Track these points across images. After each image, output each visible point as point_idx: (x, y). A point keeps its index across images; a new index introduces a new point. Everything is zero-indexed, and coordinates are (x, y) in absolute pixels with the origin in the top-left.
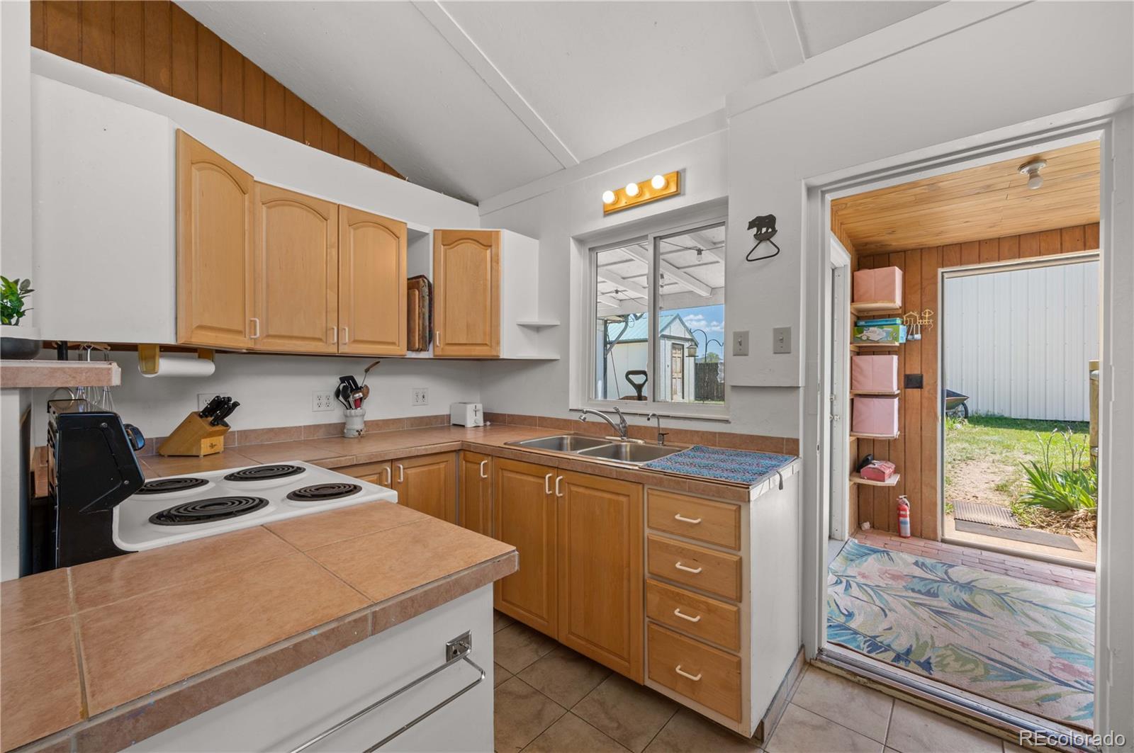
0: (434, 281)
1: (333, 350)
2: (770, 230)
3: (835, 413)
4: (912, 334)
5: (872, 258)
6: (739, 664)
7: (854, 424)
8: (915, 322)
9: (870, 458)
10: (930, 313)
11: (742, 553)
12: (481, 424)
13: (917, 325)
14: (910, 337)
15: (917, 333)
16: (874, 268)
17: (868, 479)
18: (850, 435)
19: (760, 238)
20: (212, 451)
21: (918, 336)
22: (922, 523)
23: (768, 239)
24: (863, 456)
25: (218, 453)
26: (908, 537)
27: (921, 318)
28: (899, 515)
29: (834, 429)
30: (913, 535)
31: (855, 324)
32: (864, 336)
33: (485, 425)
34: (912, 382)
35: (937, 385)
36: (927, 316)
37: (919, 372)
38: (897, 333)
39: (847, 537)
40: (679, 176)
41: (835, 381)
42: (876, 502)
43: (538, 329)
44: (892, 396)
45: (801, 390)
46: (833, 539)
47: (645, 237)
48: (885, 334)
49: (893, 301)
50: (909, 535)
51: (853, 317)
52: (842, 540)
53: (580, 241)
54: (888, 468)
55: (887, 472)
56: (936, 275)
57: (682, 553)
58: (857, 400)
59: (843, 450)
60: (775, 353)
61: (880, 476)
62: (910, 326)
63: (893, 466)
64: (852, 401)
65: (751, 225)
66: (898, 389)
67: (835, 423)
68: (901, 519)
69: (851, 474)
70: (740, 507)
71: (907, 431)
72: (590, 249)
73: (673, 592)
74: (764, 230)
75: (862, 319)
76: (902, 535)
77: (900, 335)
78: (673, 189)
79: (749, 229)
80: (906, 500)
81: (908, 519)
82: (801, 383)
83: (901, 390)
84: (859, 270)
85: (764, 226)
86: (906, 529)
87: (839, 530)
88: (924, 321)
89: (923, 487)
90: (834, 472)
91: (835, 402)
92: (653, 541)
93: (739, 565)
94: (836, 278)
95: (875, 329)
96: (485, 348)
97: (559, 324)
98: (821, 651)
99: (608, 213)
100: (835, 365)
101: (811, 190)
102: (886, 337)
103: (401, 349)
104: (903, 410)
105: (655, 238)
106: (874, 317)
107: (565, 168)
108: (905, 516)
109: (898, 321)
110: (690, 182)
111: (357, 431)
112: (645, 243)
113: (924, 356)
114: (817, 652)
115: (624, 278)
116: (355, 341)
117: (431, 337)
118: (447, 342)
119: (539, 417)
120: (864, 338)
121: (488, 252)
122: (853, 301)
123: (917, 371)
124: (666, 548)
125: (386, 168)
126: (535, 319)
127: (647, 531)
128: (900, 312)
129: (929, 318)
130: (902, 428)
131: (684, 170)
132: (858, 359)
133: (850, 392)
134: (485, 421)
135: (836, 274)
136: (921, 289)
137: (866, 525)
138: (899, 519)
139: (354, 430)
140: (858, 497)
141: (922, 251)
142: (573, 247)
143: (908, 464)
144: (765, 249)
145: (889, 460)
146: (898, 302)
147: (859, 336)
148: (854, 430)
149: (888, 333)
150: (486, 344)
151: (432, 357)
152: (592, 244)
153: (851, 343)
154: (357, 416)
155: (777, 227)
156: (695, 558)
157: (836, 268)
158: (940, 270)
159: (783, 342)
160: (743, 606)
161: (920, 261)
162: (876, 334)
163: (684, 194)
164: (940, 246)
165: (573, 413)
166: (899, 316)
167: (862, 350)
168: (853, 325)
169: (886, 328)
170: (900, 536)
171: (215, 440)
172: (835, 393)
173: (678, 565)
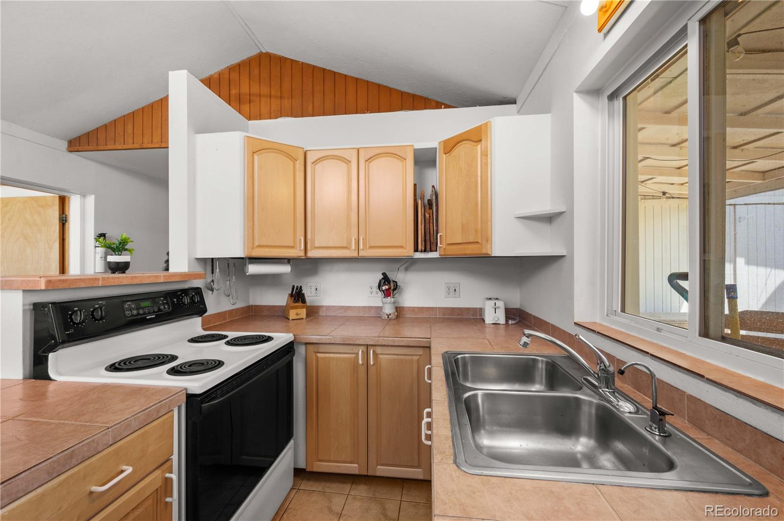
1: (354, 254)
20: (298, 317)
25: (303, 319)
43: (549, 219)
72: (610, 97)
96: (477, 246)
97: (565, 211)
103: (408, 251)
107: (566, 8)
111: (387, 315)
116: (371, 247)
118: (448, 243)
121: (479, 147)
125: (438, 105)
134: (507, 318)
139: (385, 313)
150: (478, 242)
154: (386, 303)
171: (299, 311)
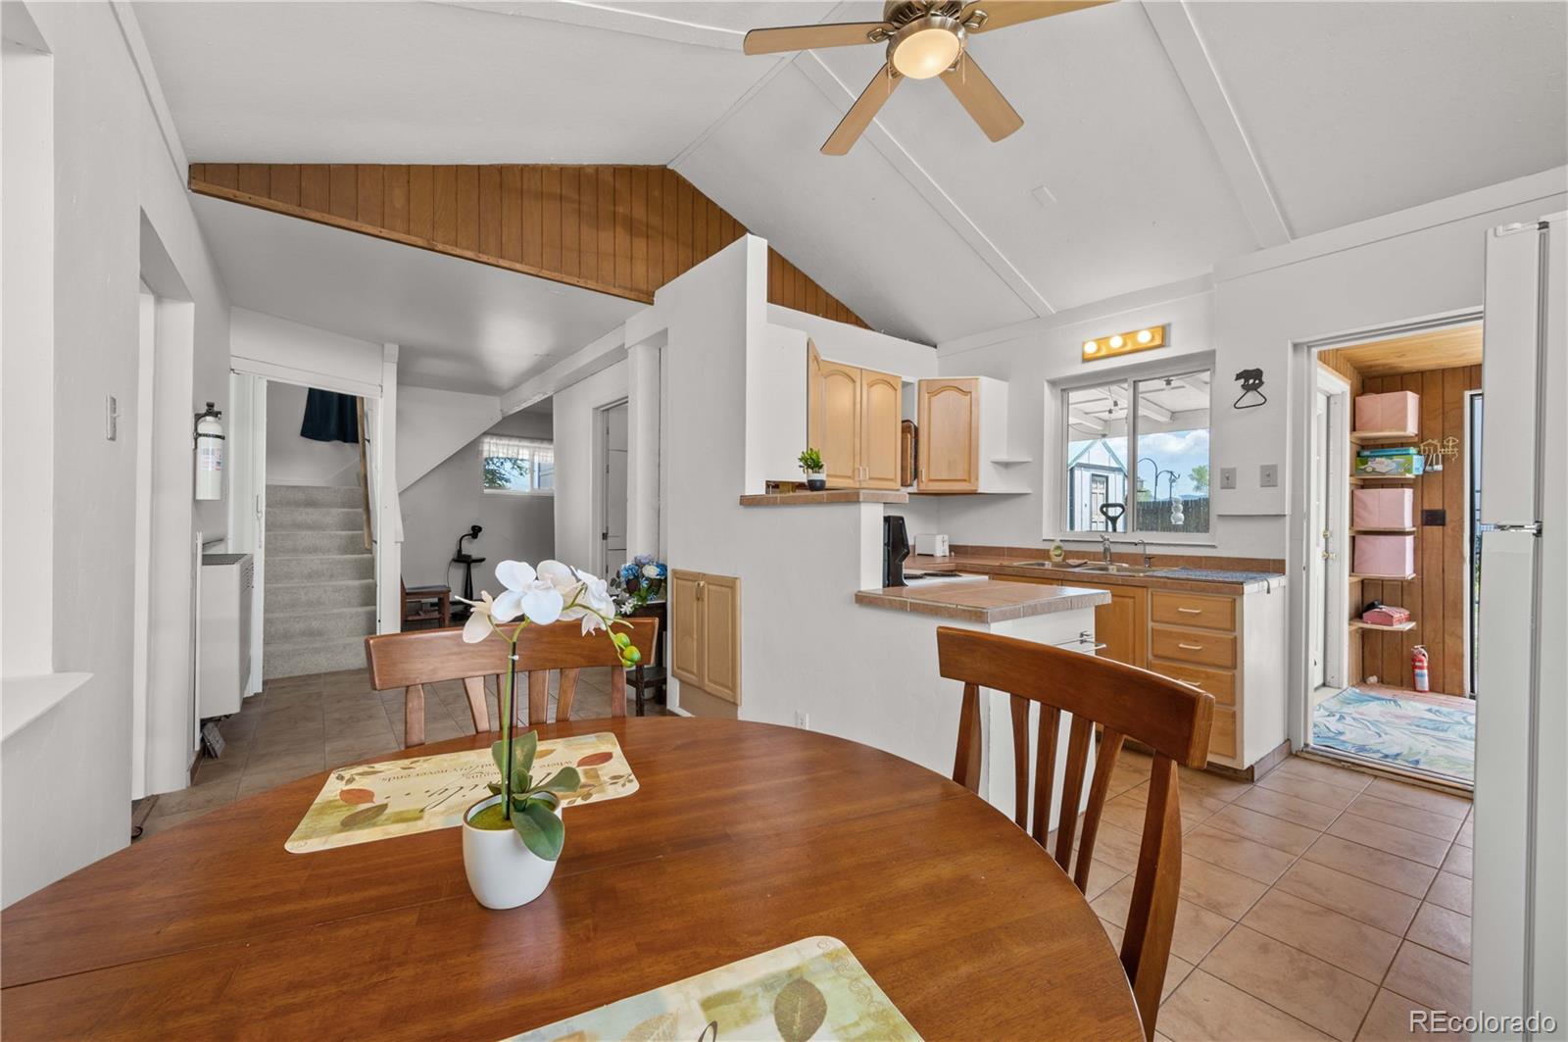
0: (919, 423)
1: (858, 486)
2: (1257, 382)
3: (1330, 549)
4: (1431, 465)
5: (1380, 380)
6: (1234, 715)
7: (1356, 564)
8: (1435, 450)
9: (1376, 603)
10: (1454, 441)
11: (1237, 634)
12: (948, 554)
13: (1437, 456)
14: (1428, 468)
15: (1437, 464)
16: (1382, 392)
17: (1372, 623)
18: (1350, 576)
19: (1247, 388)
21: (1439, 467)
22: (1444, 677)
23: (1256, 390)
24: (1368, 601)
26: (1425, 692)
27: (1443, 446)
28: (1414, 667)
29: (1330, 568)
30: (1432, 689)
31: (1358, 455)
32: (1369, 467)
33: (950, 555)
34: (1431, 518)
35: (1463, 522)
36: (1451, 444)
37: (1441, 508)
38: (1411, 464)
39: (1345, 685)
40: (1165, 330)
41: (1330, 517)
42: (1385, 655)
43: (1006, 465)
44: (1402, 533)
45: (1288, 519)
46: (1329, 686)
47: (1125, 380)
48: (1394, 465)
49: (1404, 428)
50: (1427, 689)
51: (1354, 445)
52: (1339, 688)
53: (1053, 383)
54: (1399, 614)
55: (1396, 616)
56: (1462, 399)
57: (1185, 637)
58: (1360, 539)
59: (1340, 592)
60: (1262, 486)
61: (1388, 619)
62: (1428, 455)
63: (1407, 613)
64: (1353, 539)
65: (1238, 377)
66: (1414, 526)
67: (1330, 562)
68: (1417, 671)
69: (1351, 619)
70: (1235, 600)
71: (1425, 572)
72: (1062, 390)
73: (1175, 668)
74: (1251, 381)
75: (1365, 449)
76: (1418, 688)
77: (1414, 467)
78: (1158, 342)
79: (1236, 379)
80: (1423, 650)
81: (1426, 671)
82: (1287, 512)
83: (1418, 528)
84: (1362, 394)
85: (1251, 379)
86: (1423, 682)
87: (1336, 677)
88: (1446, 449)
89: (1446, 636)
90: (1329, 615)
91: (1330, 540)
92: (1157, 630)
93: (1234, 641)
94: (1332, 406)
95: (1383, 459)
96: (966, 483)
97: (1030, 460)
98: (1306, 745)
99: (1086, 360)
100: (1331, 499)
101: (1296, 347)
102: (1397, 469)
103: (896, 485)
104: (1418, 550)
105: (1134, 382)
106: (1383, 446)
107: (1038, 317)
108: (1421, 668)
109: (1413, 450)
110: (1175, 336)
112: (1125, 385)
113: (1447, 491)
114: (1302, 745)
115: (1086, 413)
117: (916, 475)
118: (931, 478)
119: (1008, 548)
120: (1369, 470)
121: (967, 397)
122: (1354, 429)
123: (1438, 506)
124: (1170, 634)
126: (1004, 457)
127: (1150, 624)
128: (1416, 440)
129: (1453, 447)
130: (1419, 567)
131: (1169, 325)
132: (1361, 494)
133: (1350, 529)
134: (950, 552)
135: (1332, 401)
136: (1443, 413)
137: (1373, 679)
138: (1414, 672)
140: (1363, 648)
141: (1444, 373)
142: (1047, 388)
143: (1426, 611)
144: (1252, 398)
145: (1402, 607)
146: (1412, 428)
147: (1363, 467)
148: (1355, 570)
149: (1398, 464)
150: (967, 480)
151: (916, 491)
152: (1065, 387)
153: (1351, 476)
155: (1264, 379)
156: (1196, 640)
157: (1331, 395)
158: (1467, 394)
159: (1269, 477)
160: (1237, 673)
161: (1441, 383)
162: (1383, 465)
163: (1169, 346)
164: (1467, 367)
165: (1046, 543)
166: (1414, 445)
167: (1365, 483)
168: (1356, 454)
169: (1396, 459)
170: (1415, 690)
172: (1330, 528)
173: (1181, 645)
